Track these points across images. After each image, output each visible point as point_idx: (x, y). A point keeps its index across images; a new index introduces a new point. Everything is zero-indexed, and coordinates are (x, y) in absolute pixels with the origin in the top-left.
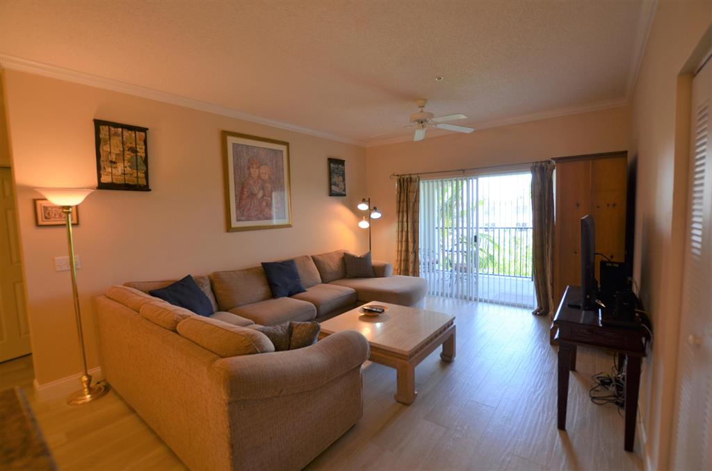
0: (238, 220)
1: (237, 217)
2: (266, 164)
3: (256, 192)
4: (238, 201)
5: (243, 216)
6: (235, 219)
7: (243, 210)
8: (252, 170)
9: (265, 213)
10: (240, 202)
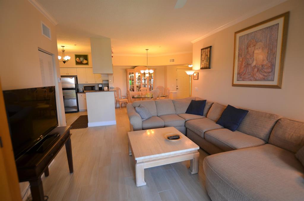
0: (237, 80)
1: (237, 78)
2: (261, 41)
3: (251, 62)
4: (239, 70)
5: (241, 78)
6: (236, 80)
7: (241, 75)
8: (249, 49)
9: (255, 77)
10: (240, 70)
